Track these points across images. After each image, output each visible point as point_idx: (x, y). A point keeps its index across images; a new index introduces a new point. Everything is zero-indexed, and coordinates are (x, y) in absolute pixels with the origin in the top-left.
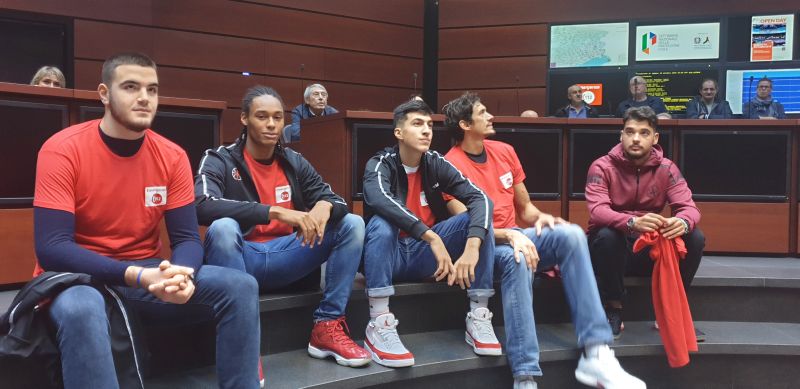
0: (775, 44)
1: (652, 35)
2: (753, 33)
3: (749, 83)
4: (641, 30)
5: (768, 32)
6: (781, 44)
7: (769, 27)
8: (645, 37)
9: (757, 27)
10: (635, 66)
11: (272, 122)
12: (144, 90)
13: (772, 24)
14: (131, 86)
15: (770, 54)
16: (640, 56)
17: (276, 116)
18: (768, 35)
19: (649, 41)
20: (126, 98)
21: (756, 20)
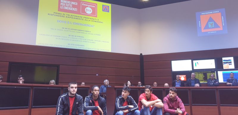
0: (229, 65)
1: (197, 63)
2: (223, 62)
3: (224, 74)
4: (194, 62)
5: (227, 61)
6: (231, 64)
7: (227, 60)
8: (196, 63)
9: (224, 60)
10: (194, 71)
11: (97, 92)
12: (74, 88)
13: (228, 59)
14: (72, 87)
15: (228, 67)
16: (195, 68)
17: (98, 90)
18: (227, 62)
19: (197, 64)
20: (72, 90)
21: (223, 59)
